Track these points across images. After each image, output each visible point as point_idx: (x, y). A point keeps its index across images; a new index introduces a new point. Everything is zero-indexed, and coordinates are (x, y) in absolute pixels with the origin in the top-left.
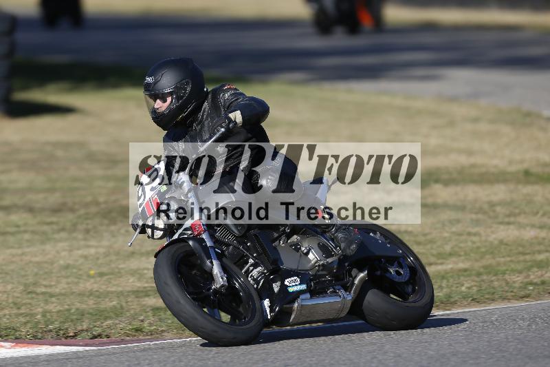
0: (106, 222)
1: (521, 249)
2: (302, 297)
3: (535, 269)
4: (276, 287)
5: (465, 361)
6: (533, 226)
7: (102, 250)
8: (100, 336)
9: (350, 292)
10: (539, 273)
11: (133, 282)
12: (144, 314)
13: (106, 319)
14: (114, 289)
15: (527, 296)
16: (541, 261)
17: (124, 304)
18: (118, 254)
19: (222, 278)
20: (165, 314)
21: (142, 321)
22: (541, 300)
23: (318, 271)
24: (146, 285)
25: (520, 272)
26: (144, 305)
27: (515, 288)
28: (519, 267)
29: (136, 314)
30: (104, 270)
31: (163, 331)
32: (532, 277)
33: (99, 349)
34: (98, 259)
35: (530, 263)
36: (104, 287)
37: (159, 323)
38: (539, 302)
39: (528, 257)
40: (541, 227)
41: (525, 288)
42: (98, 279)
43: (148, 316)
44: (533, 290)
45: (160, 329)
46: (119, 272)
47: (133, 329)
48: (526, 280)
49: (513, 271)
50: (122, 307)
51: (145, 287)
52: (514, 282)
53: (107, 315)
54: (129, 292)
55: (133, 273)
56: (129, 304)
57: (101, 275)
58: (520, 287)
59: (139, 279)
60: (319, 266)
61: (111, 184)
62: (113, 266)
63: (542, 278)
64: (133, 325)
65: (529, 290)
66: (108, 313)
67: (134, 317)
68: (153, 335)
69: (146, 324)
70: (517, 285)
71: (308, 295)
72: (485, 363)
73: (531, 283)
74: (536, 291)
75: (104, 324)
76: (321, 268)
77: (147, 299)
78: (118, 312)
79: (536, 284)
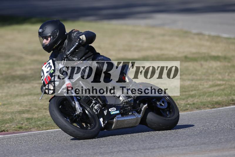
0: (5, 82)
1: (184, 90)
2: (117, 116)
3: (190, 98)
4: (105, 113)
5: (161, 138)
6: (189, 80)
7: (4, 94)
8: (4, 131)
9: (140, 114)
10: (192, 100)
11: (18, 107)
12: (23, 121)
13: (6, 123)
14: (9, 111)
15: (187, 110)
16: (193, 95)
17: (14, 117)
18: (11, 95)
19: (80, 109)
20: (32, 121)
21: (22, 124)
22: (193, 111)
23: (124, 104)
24: (23, 109)
25: (184, 99)
26: (23, 117)
27: (182, 106)
28: (183, 97)
29: (19, 121)
30: (5, 102)
31: (31, 128)
32: (189, 101)
33: (4, 137)
34: (2, 98)
35: (188, 96)
36: (5, 110)
37: (29, 125)
38: (192, 112)
39: (187, 93)
40: (193, 80)
41: (186, 106)
42: (3, 107)
43: (24, 122)
44: (189, 107)
45: (30, 127)
46: (12, 103)
47: (18, 128)
48: (186, 103)
49: (181, 99)
50: (13, 118)
51: (23, 110)
52: (181, 104)
53: (7, 122)
54: (16, 112)
55: (18, 103)
56: (17, 117)
57: (4, 105)
58: (184, 106)
59: (20, 106)
60: (125, 102)
61: (7, 66)
62: (9, 101)
63: (193, 102)
64: (18, 126)
65: (188, 107)
66: (7, 121)
67: (19, 122)
68: (27, 130)
69: (24, 125)
70: (182, 105)
71: (120, 116)
72: (169, 138)
73: (189, 104)
74: (191, 107)
75: (5, 126)
76: (126, 103)
77: (24, 115)
78: (12, 120)
79: (190, 104)
